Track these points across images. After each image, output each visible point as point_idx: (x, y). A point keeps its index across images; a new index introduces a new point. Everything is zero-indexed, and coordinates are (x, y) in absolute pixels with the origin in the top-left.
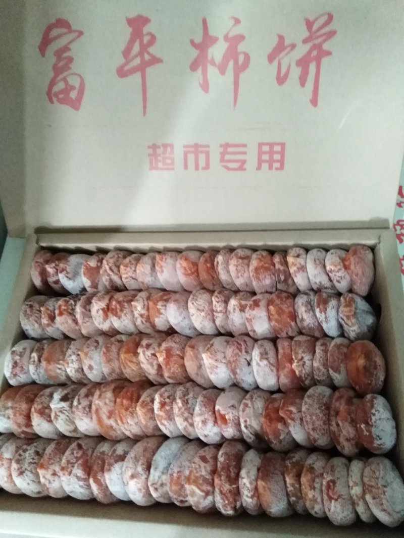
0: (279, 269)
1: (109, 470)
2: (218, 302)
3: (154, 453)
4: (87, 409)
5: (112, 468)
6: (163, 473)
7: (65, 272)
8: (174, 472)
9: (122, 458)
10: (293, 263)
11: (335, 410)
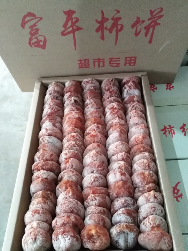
0: (146, 187)
1: (50, 121)
2: (122, 155)
3: (55, 137)
4: (71, 110)
5: (50, 122)
6: (48, 141)
7: (129, 89)
8: (47, 144)
9: (54, 125)
10: (150, 194)
11: (70, 215)
